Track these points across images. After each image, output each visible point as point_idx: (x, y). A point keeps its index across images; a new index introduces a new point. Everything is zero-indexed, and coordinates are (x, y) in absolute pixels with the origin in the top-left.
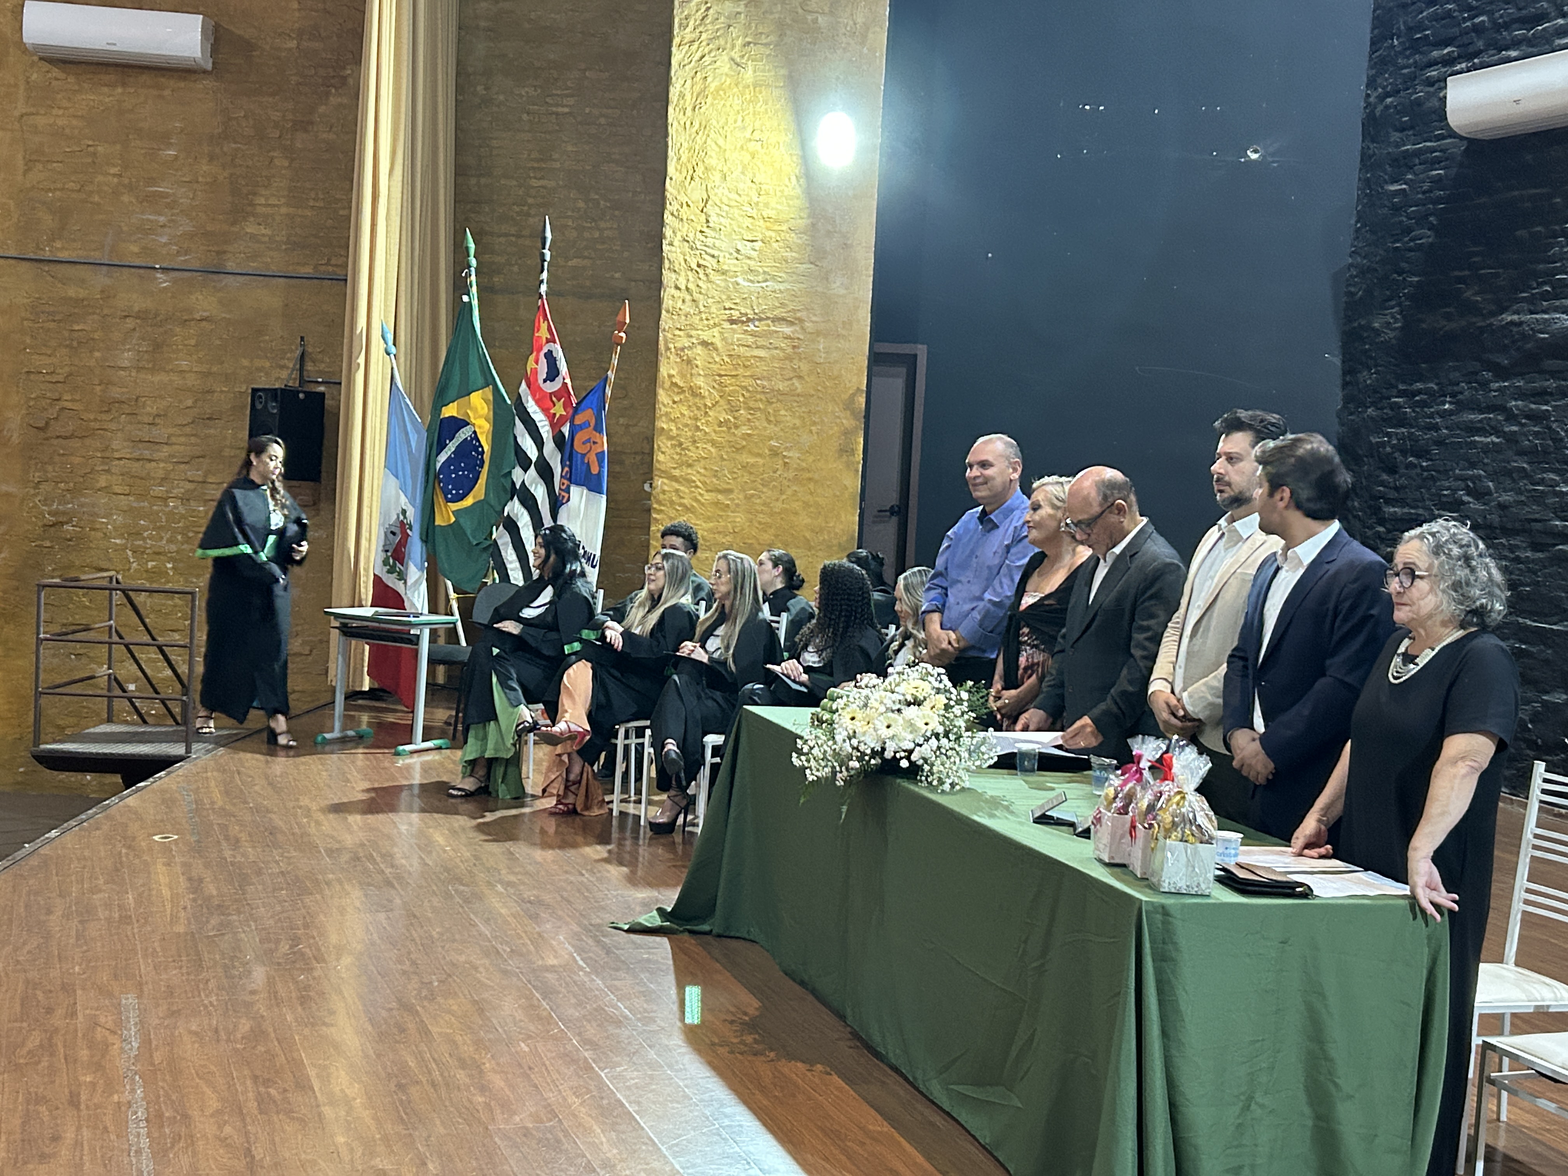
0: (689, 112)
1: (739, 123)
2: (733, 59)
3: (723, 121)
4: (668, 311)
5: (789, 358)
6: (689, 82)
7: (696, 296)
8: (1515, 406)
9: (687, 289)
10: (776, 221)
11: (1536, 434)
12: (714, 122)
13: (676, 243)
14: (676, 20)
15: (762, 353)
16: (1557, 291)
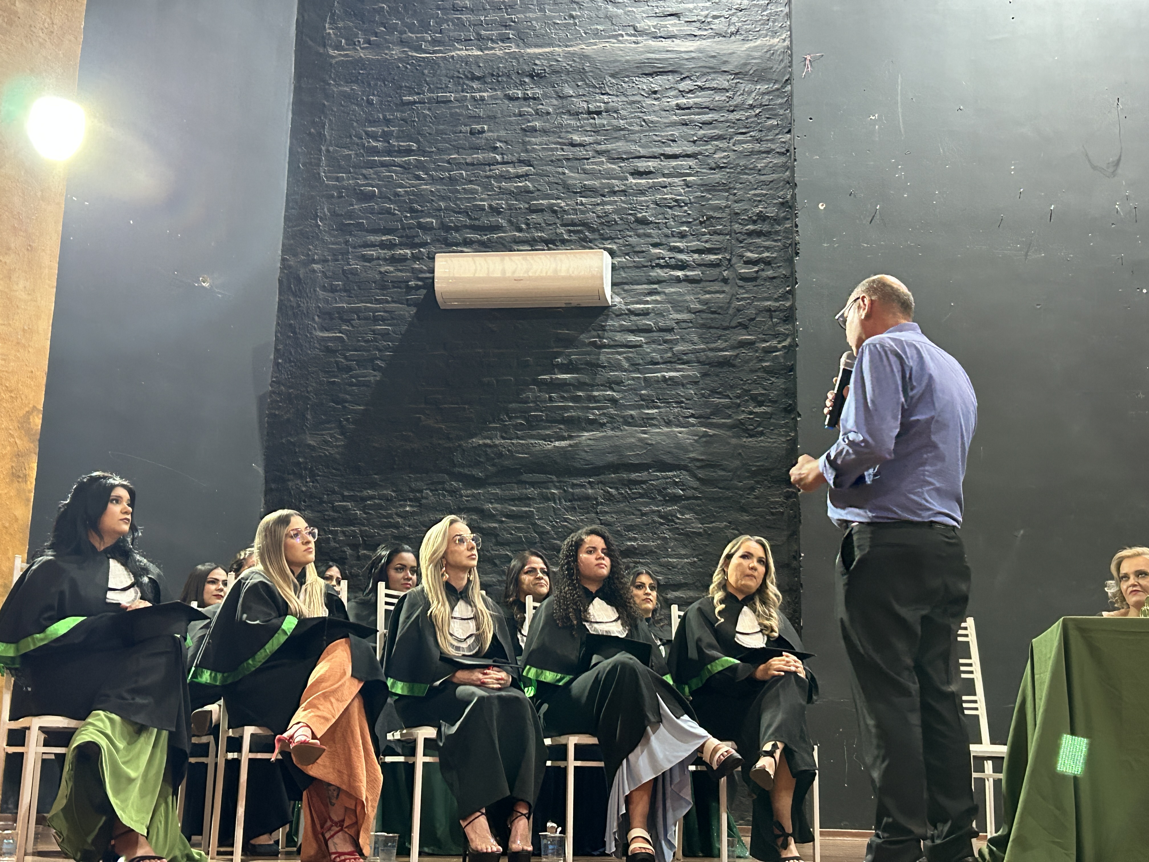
8: (493, 508)
11: (518, 529)
16: (532, 424)
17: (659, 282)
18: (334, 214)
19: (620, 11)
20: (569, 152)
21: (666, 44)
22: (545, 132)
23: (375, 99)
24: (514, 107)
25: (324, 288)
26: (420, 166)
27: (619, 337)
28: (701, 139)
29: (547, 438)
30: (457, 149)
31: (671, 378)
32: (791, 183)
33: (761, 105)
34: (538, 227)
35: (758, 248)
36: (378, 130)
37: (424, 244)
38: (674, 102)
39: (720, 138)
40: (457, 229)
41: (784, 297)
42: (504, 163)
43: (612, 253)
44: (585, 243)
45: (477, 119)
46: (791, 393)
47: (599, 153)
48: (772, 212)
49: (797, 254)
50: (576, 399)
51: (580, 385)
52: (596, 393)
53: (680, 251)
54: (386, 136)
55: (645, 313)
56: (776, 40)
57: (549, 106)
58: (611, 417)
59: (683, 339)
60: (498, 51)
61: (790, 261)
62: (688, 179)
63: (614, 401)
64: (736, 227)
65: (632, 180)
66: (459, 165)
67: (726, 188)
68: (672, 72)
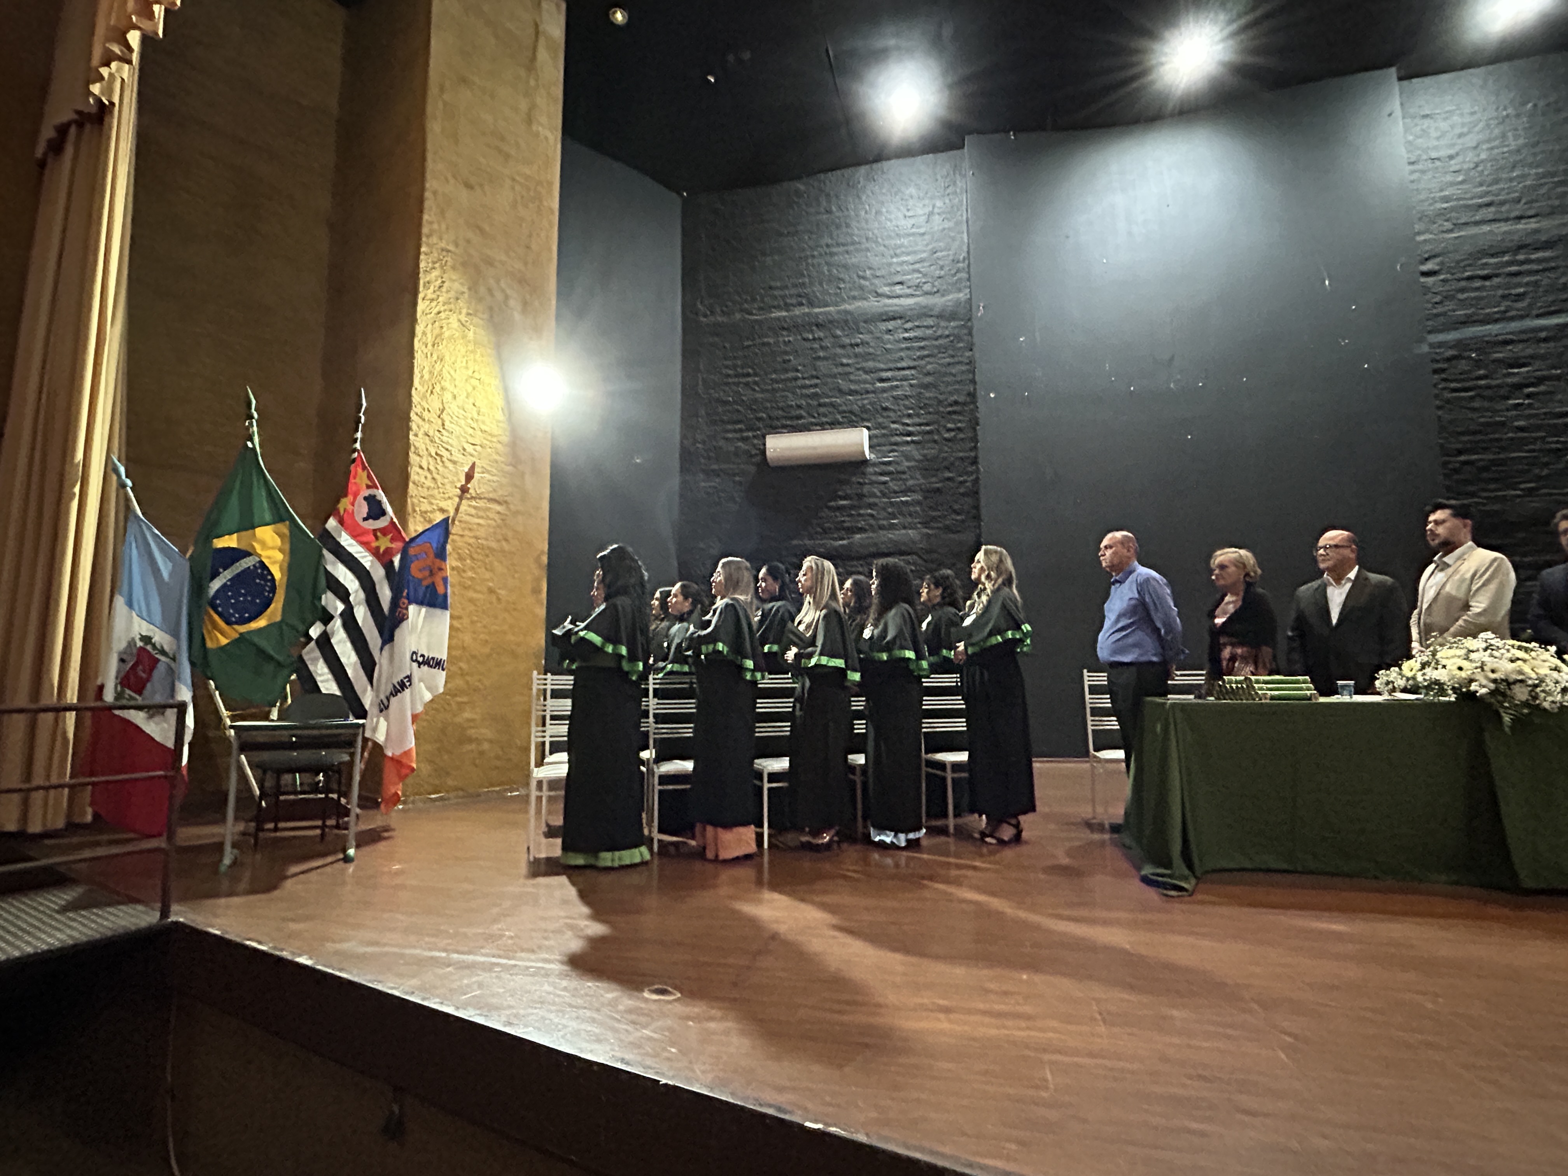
0: (430, 345)
1: (464, 364)
2: (459, 321)
3: (453, 359)
4: (414, 483)
5: (498, 526)
6: (430, 326)
7: (436, 476)
9: (429, 469)
10: (490, 435)
12: (447, 358)
13: (420, 435)
14: (421, 282)
15: (481, 521)
16: (825, 531)
17: (896, 444)
18: (708, 414)
19: (867, 283)
20: (840, 370)
21: (896, 301)
22: (825, 358)
23: (727, 345)
24: (808, 345)
25: (704, 458)
26: (756, 383)
27: (874, 478)
28: (919, 357)
29: (835, 539)
30: (775, 371)
31: (907, 502)
32: (973, 382)
33: (954, 335)
34: (825, 416)
35: (954, 422)
36: (729, 363)
37: (759, 429)
38: (902, 336)
39: (928, 356)
40: (778, 419)
41: (971, 450)
42: (804, 378)
43: (868, 428)
44: (852, 424)
45: (786, 353)
46: (977, 507)
47: (858, 369)
48: (961, 399)
49: (978, 424)
50: (851, 515)
51: (852, 507)
52: (862, 512)
53: (908, 425)
54: (735, 367)
55: (889, 463)
56: (961, 295)
57: (827, 343)
58: (871, 526)
59: (912, 478)
60: (797, 311)
61: (975, 430)
62: (912, 382)
63: (872, 516)
64: (941, 409)
65: (879, 385)
66: (777, 381)
67: (935, 386)
68: (901, 318)
